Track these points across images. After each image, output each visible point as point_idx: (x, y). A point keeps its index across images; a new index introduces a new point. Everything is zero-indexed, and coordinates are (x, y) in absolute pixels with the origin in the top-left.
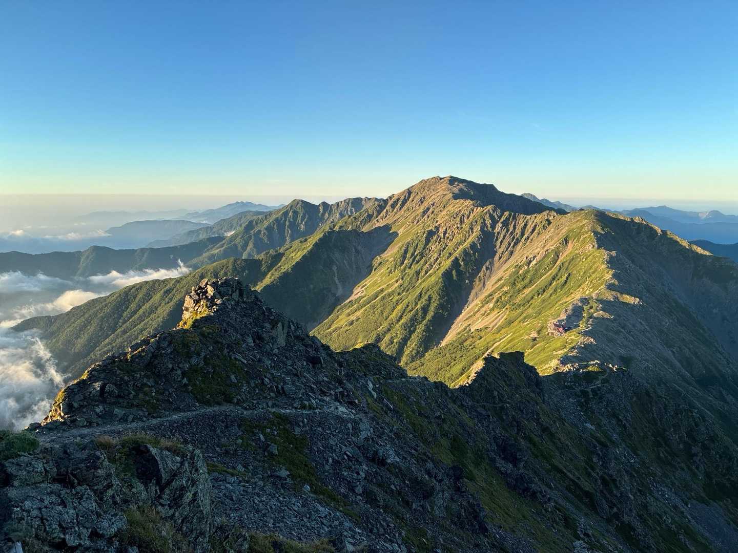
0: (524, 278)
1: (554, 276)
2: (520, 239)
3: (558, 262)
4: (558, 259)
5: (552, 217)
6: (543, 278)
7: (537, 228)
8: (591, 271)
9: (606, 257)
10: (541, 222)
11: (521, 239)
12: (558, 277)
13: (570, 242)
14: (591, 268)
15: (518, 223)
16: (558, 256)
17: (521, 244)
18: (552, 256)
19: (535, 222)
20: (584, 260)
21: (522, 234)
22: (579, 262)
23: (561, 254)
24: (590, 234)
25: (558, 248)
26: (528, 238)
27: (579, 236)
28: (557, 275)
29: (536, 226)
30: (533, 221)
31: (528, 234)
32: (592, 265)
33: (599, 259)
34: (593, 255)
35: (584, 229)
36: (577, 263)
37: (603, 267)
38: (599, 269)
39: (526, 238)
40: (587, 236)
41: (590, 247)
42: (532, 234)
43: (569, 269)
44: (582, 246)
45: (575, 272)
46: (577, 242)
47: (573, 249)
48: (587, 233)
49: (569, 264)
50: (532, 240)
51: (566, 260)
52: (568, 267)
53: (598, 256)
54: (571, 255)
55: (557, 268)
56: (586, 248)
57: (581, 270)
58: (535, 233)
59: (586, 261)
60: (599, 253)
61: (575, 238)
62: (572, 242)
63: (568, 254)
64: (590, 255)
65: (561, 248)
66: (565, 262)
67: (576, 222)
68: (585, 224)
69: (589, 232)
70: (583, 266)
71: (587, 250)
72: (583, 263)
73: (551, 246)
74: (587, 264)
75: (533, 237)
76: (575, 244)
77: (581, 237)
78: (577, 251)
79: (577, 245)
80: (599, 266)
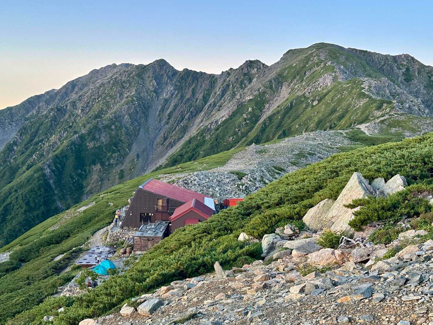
0: (193, 155)
2: (201, 107)
5: (256, 69)
7: (230, 88)
8: (334, 117)
9: (366, 85)
10: (237, 79)
11: (203, 106)
13: (285, 86)
15: (201, 86)
16: (261, 111)
17: (202, 114)
19: (228, 79)
21: (205, 100)
22: (306, 108)
24: (325, 64)
25: (261, 95)
27: (303, 72)
29: (228, 86)
30: (225, 81)
31: (215, 99)
32: (334, 105)
33: (351, 91)
34: (336, 90)
35: (312, 61)
36: (300, 111)
37: (362, 103)
38: (355, 107)
39: (210, 105)
40: (319, 69)
41: (326, 81)
42: (221, 99)
43: (283, 125)
44: (309, 83)
45: (297, 126)
46: (299, 81)
47: (291, 93)
48: (318, 65)
49: (284, 117)
50: (220, 106)
51: (278, 112)
52: (281, 122)
53: (347, 87)
54: (287, 102)
55: (260, 128)
56: (319, 84)
57: (310, 120)
58: (226, 96)
59: (322, 102)
60: (348, 85)
61: (295, 77)
62: (290, 84)
63: (282, 104)
64: (329, 91)
65: (267, 95)
66: (274, 115)
67: (296, 58)
68: (313, 53)
69: (321, 63)
70: (314, 113)
71: (321, 87)
72: (315, 107)
73: (248, 97)
74: (323, 106)
75: (223, 101)
76: (295, 85)
77: (306, 74)
78: (300, 93)
79: (298, 86)
80: (353, 103)
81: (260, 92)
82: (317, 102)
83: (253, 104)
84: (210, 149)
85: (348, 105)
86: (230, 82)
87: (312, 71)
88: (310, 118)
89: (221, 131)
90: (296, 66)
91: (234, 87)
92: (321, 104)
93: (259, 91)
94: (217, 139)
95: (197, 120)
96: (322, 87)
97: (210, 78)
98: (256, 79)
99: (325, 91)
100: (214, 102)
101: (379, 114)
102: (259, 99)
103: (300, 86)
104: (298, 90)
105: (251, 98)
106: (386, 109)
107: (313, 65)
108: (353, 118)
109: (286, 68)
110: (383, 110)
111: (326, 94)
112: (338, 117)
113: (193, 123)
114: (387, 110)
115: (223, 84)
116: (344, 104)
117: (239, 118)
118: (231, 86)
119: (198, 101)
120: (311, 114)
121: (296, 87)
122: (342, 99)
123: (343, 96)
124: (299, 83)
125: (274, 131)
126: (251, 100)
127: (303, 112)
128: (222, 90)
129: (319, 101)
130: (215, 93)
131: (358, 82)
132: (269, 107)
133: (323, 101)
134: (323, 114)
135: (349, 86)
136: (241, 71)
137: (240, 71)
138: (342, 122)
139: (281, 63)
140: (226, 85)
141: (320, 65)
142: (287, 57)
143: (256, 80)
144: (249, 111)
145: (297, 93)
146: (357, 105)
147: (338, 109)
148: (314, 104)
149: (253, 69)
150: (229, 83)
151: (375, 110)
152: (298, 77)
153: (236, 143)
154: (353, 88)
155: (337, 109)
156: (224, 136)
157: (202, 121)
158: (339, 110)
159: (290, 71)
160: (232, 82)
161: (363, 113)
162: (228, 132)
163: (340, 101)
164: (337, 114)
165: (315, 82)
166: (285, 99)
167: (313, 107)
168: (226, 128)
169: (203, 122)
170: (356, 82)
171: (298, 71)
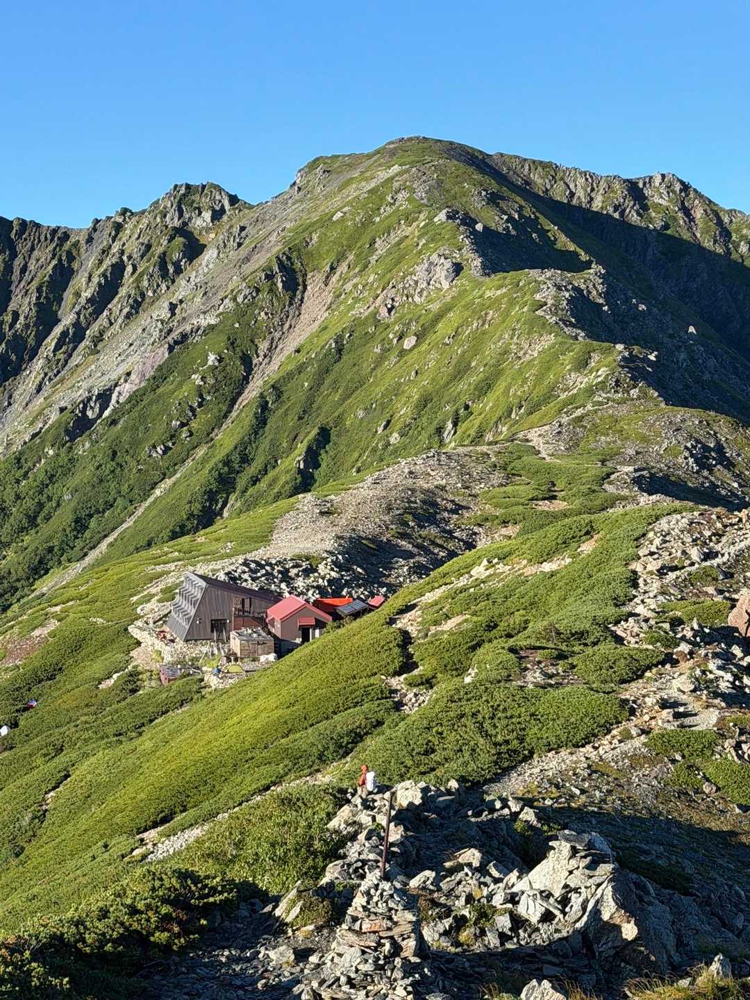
0: (41, 505)
1: (227, 462)
2: (31, 341)
3: (252, 392)
4: (246, 380)
5: (207, 215)
6: (158, 492)
7: (128, 278)
8: (464, 386)
9: (547, 294)
10: (149, 247)
11: (41, 338)
12: (252, 470)
13: (314, 283)
14: (461, 370)
15: (24, 269)
16: (247, 362)
17: (39, 364)
18: (212, 358)
19: (116, 248)
20: (409, 343)
21: (46, 317)
22: (381, 359)
23: (263, 346)
24: (431, 219)
25: (242, 313)
26: (78, 332)
27: (365, 239)
28: (245, 460)
29: (119, 268)
30: (105, 252)
31: (78, 314)
32: (464, 353)
33: (508, 311)
34: (466, 307)
35: (391, 204)
36: (366, 366)
37: (538, 348)
38: (520, 358)
39: (64, 334)
40: (413, 233)
41: (437, 276)
42: (97, 313)
43: (319, 408)
44: (386, 280)
45: (361, 414)
46: (357, 270)
47: (334, 307)
48: (409, 218)
49: (319, 385)
50: (98, 339)
51: (301, 369)
52: (310, 401)
53: (496, 299)
54: (325, 336)
55: (248, 419)
56: (416, 282)
57: (395, 395)
58: (115, 305)
59: (427, 342)
60: (499, 292)
61: (341, 257)
62: (327, 277)
63: (310, 340)
64: (447, 309)
65: (263, 314)
66: (290, 376)
67: (340, 190)
68: (392, 178)
69: (420, 213)
70: (409, 374)
71: (421, 293)
72: (410, 356)
73: (202, 316)
74: (434, 355)
75: (106, 323)
76: (345, 280)
77: (377, 245)
78: (362, 311)
79: (355, 286)
80: (513, 347)
81: (238, 305)
82: (413, 340)
83: (221, 341)
84: (94, 486)
85: (500, 354)
86: (125, 258)
87: (394, 238)
88: (396, 391)
89: (125, 429)
90: (343, 219)
91: (141, 275)
92: (424, 347)
93: (235, 299)
94: (115, 453)
95: (21, 388)
96: (425, 293)
97: (52, 240)
98: (216, 252)
99: (435, 307)
100: (76, 324)
101: (581, 383)
102: (237, 325)
103: (360, 287)
104: (356, 300)
105: (213, 322)
106: (598, 371)
107: (394, 219)
108: (517, 391)
109: (315, 223)
110: (591, 372)
111: (439, 317)
112: (475, 389)
113: (10, 397)
114: (599, 373)
115: (101, 262)
116: (491, 349)
117: (180, 384)
118: (129, 269)
119: (22, 318)
120: (400, 378)
121: (349, 287)
122: (484, 333)
123: (487, 327)
124: (355, 276)
125: (294, 428)
126: (211, 328)
127: (374, 369)
128: (99, 284)
129: (420, 337)
130: (78, 295)
131: (525, 286)
132: (270, 350)
133: (431, 338)
134: (433, 380)
135: (503, 296)
136: (158, 220)
137: (155, 218)
138: (488, 402)
139: (294, 204)
140: (113, 266)
141: (416, 219)
142: (311, 183)
143: (215, 255)
144: (210, 363)
145: (352, 307)
146: (525, 354)
147: (473, 364)
148: (405, 347)
149: (200, 213)
150: (122, 260)
151: (570, 370)
152: (351, 257)
153: (175, 465)
154: (512, 302)
155: (470, 363)
156: (136, 443)
157: (39, 389)
158: (478, 365)
159: (326, 235)
160: (130, 258)
161: (540, 377)
162: (147, 429)
163: (479, 340)
164: (474, 379)
165: (404, 278)
166: (317, 323)
167: (403, 353)
168: (143, 417)
169: (44, 393)
170: (521, 284)
171: (350, 237)
